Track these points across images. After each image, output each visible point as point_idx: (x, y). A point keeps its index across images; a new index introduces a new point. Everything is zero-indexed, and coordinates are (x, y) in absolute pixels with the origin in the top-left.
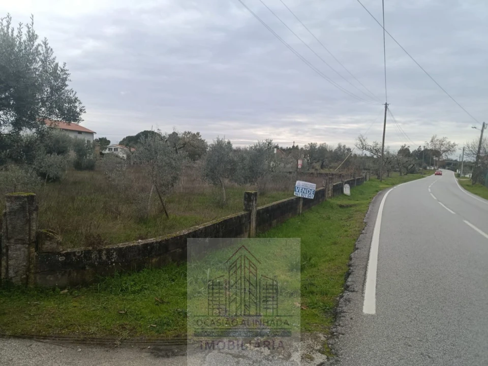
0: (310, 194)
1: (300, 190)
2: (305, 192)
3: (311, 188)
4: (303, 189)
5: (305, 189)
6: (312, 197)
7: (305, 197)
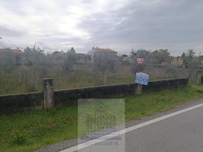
0: (145, 82)
1: (138, 79)
2: (141, 80)
3: (145, 78)
4: (140, 78)
5: (141, 78)
6: (146, 84)
7: (141, 83)
